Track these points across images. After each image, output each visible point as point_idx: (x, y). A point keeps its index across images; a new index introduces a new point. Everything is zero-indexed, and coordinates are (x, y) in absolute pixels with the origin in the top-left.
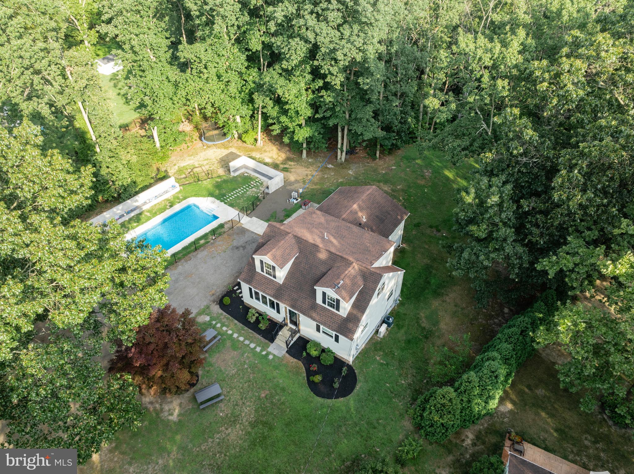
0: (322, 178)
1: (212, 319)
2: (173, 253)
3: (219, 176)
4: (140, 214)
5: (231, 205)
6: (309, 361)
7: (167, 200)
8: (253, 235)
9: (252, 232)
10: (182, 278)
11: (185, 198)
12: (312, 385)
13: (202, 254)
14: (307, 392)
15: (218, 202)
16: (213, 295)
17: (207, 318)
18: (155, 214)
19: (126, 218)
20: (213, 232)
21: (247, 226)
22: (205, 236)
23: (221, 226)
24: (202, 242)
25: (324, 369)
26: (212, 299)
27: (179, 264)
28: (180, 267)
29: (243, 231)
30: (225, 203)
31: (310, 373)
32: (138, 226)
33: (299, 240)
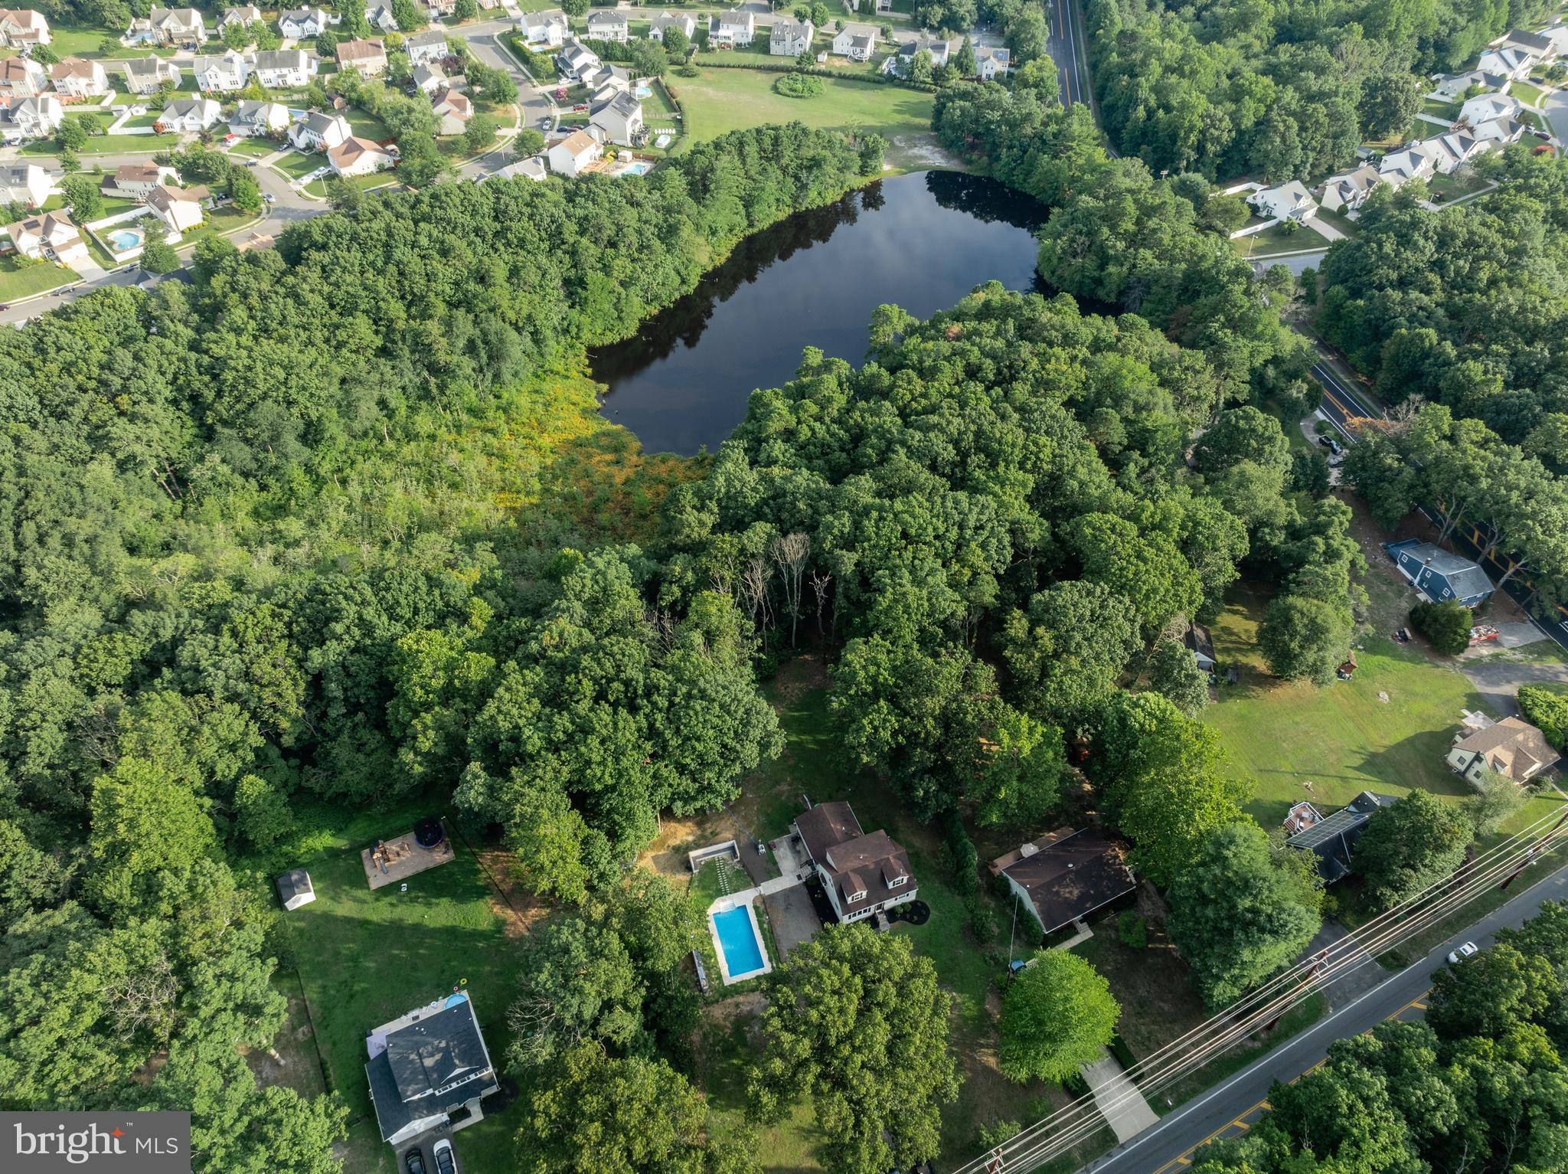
0: (745, 818)
2: (764, 947)
3: (691, 882)
5: (736, 890)
6: (903, 917)
8: (781, 893)
9: (777, 893)
11: (704, 915)
12: (917, 923)
13: (779, 931)
14: (918, 928)
15: (725, 897)
20: (758, 914)
21: (768, 893)
22: (760, 923)
23: (756, 908)
24: (766, 926)
25: (912, 912)
29: (772, 897)
30: (731, 893)
31: (911, 921)
33: (854, 871)
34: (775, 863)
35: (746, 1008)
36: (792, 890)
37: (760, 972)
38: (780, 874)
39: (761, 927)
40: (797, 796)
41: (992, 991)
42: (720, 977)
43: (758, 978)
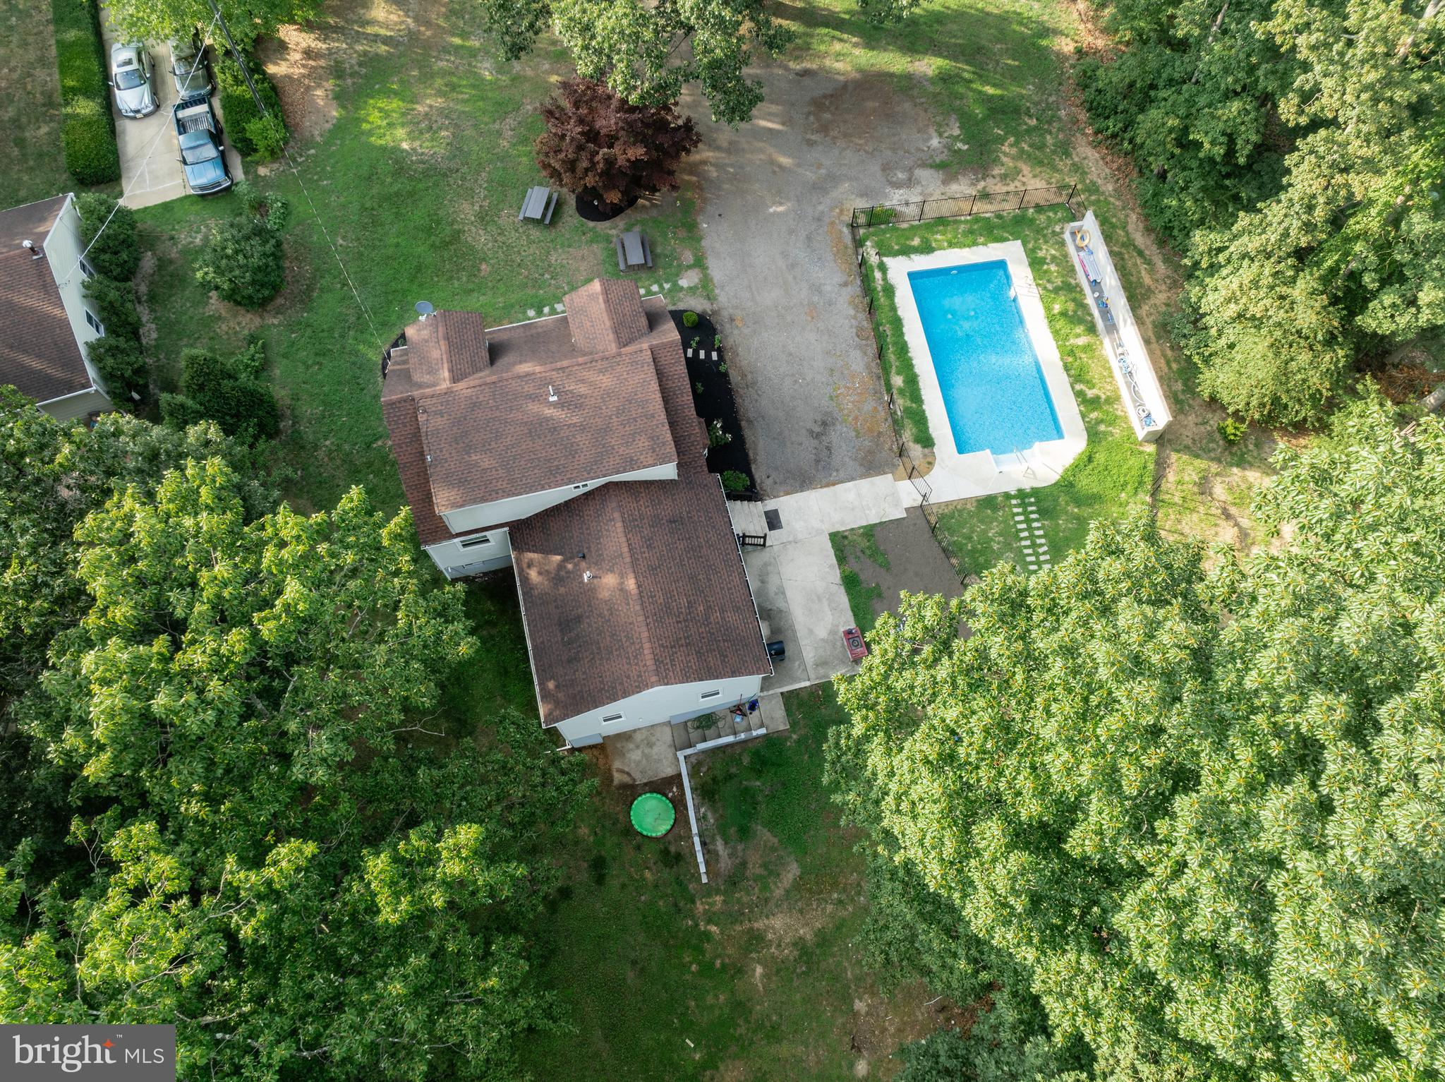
1: (676, 289)
2: (905, 322)
4: (1092, 329)
5: (988, 503)
7: (1114, 399)
8: (842, 475)
9: (853, 479)
10: (816, 299)
11: (1094, 435)
13: (859, 361)
15: (1027, 485)
16: (732, 320)
17: (684, 283)
18: (1068, 354)
19: (1090, 300)
20: (920, 420)
21: (882, 483)
23: (926, 441)
24: (898, 381)
26: (725, 314)
27: (863, 316)
28: (852, 312)
29: (871, 466)
30: (1007, 496)
32: (1048, 309)
34: (850, 582)
35: (963, 187)
36: (803, 481)
37: (921, 263)
38: (839, 541)
39: (912, 381)
40: (734, 881)
41: (308, 143)
42: (1036, 263)
43: (927, 249)
